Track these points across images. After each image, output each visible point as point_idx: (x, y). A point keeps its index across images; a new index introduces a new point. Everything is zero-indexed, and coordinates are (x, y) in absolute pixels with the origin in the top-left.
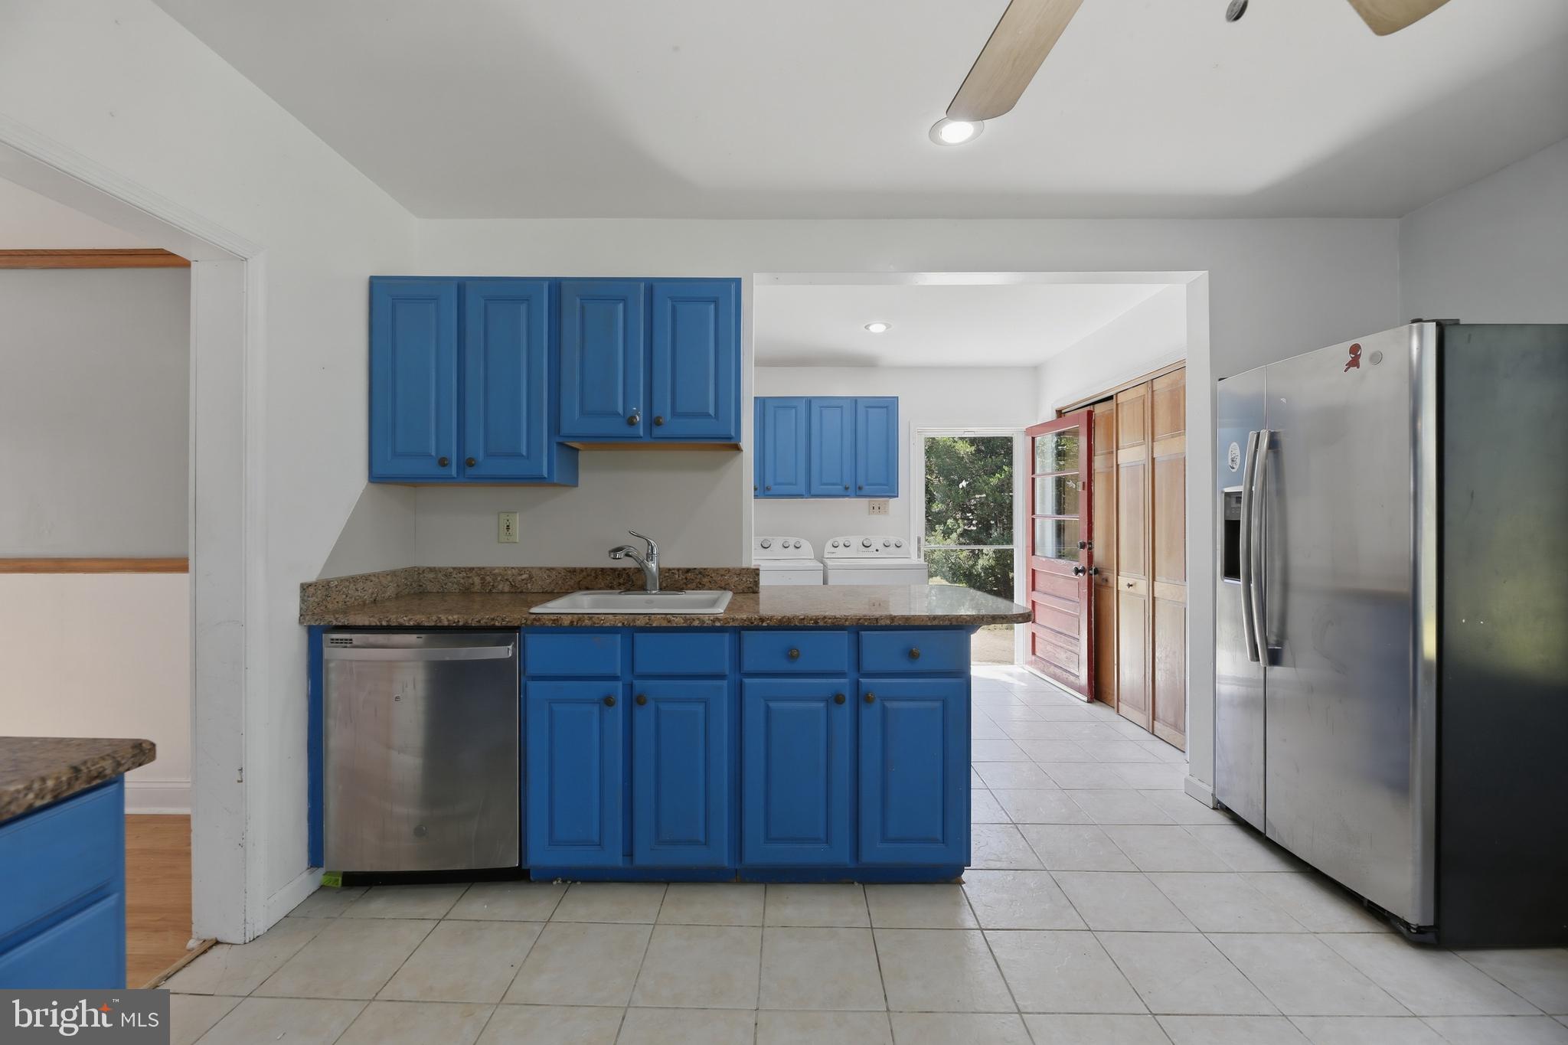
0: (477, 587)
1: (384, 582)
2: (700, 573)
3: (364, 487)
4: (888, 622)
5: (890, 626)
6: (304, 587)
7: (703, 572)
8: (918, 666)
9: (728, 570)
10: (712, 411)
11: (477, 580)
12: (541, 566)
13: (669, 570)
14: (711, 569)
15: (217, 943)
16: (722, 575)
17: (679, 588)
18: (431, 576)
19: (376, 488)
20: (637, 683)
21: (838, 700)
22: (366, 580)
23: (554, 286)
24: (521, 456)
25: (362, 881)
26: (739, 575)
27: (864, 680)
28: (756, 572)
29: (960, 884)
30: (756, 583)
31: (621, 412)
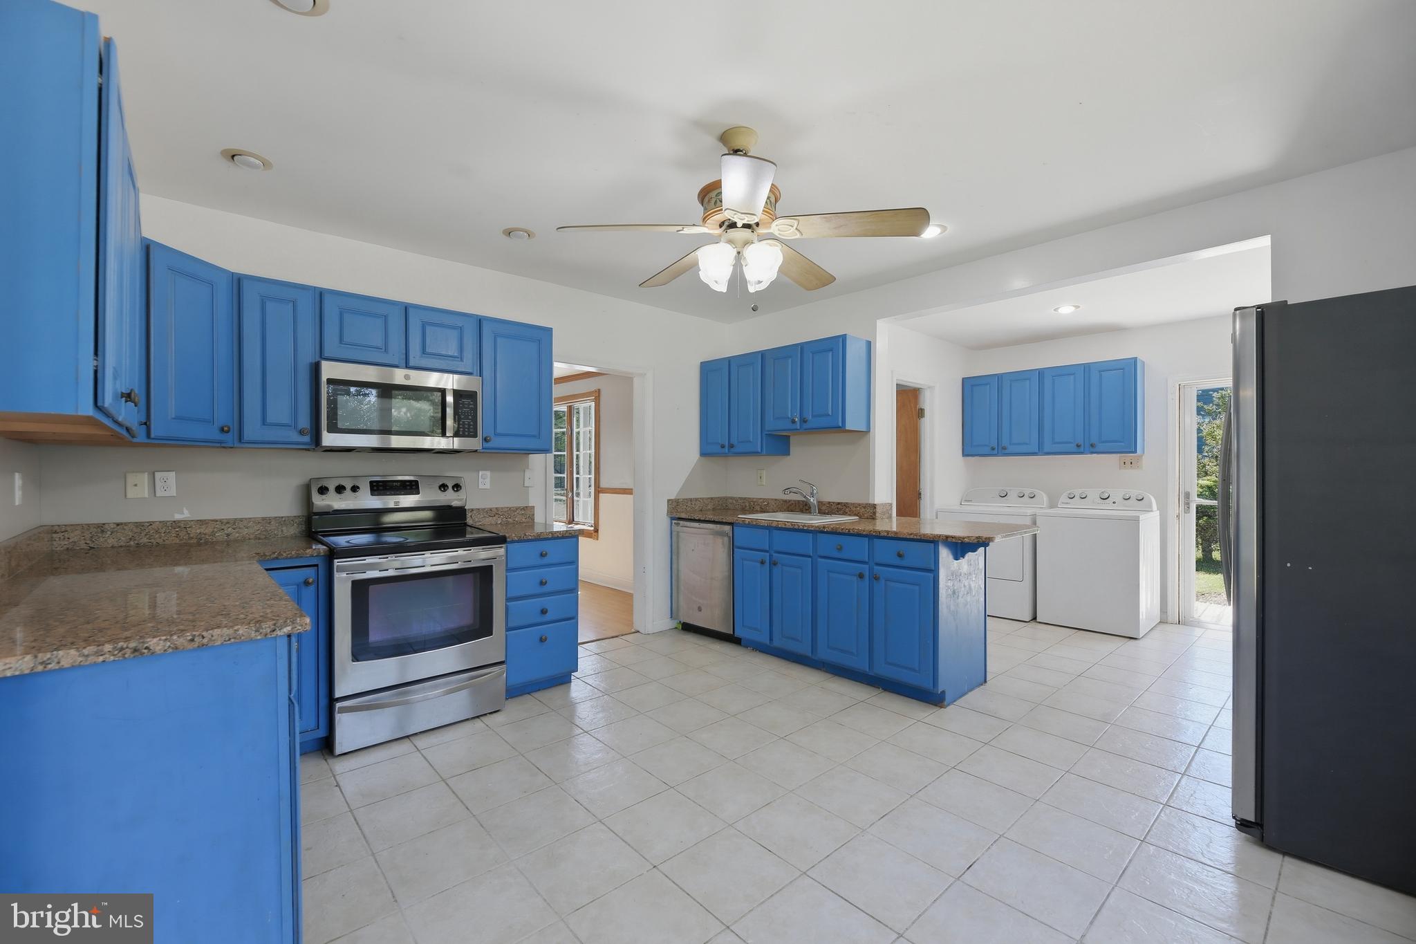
0: (747, 508)
1: (706, 502)
2: (844, 506)
3: (698, 458)
4: (886, 534)
5: (886, 537)
6: (669, 501)
7: (846, 505)
8: (904, 563)
9: (860, 504)
10: (830, 413)
11: (747, 503)
13: (829, 502)
14: (851, 503)
15: (638, 631)
16: (856, 507)
17: (830, 513)
18: (730, 501)
19: (703, 458)
20: (774, 554)
21: (861, 576)
22: (696, 499)
23: (763, 354)
24: (750, 442)
25: (688, 628)
26: (864, 507)
27: (876, 567)
28: (874, 506)
29: (941, 707)
30: (875, 513)
31: (790, 416)
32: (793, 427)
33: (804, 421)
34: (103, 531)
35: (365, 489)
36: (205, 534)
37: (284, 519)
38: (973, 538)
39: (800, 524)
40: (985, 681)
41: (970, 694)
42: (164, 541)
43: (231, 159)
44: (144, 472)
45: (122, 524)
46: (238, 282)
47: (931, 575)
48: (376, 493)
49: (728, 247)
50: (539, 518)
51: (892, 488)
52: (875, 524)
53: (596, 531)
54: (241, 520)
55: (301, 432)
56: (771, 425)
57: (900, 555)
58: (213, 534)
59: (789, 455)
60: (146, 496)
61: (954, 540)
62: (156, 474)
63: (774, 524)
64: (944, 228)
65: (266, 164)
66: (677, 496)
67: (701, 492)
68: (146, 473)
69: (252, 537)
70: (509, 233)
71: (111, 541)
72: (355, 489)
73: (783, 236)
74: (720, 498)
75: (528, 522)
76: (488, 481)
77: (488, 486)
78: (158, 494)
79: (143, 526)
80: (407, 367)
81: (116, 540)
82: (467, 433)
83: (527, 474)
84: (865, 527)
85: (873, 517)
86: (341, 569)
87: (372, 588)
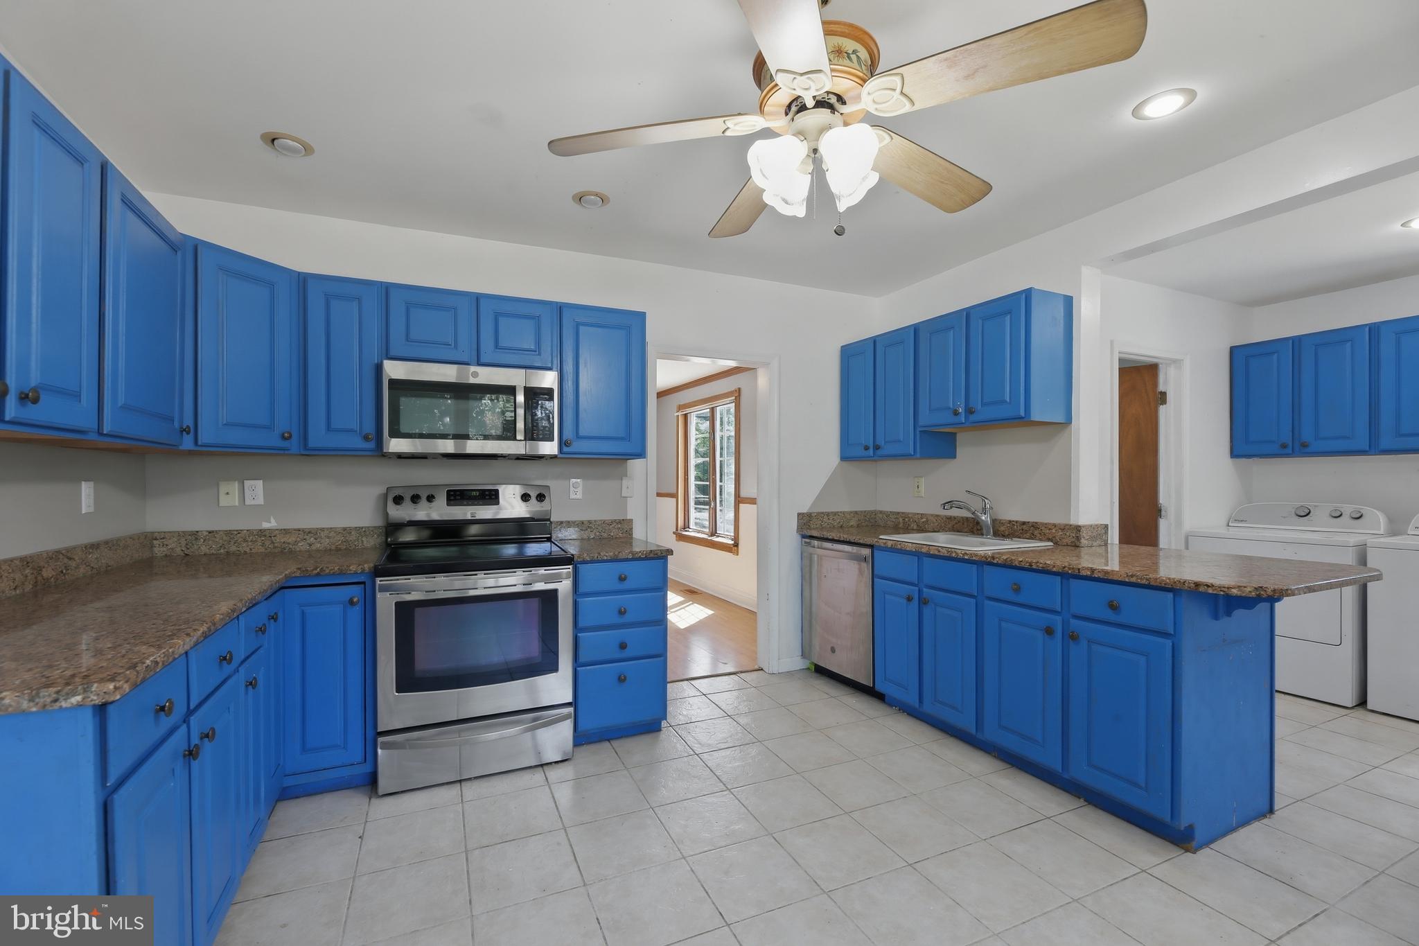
0: (901, 525)
1: (848, 517)
2: (1033, 526)
3: (837, 463)
4: (1089, 573)
5: (1090, 577)
6: (799, 514)
7: (1035, 526)
8: (1121, 619)
9: (1055, 525)
10: (1008, 400)
11: (901, 520)
12: (932, 513)
13: (1010, 521)
14: (1041, 523)
15: (762, 669)
16: (1050, 529)
17: (1011, 536)
18: (881, 516)
19: (845, 464)
20: (925, 590)
21: (1049, 631)
22: (835, 514)
23: (916, 329)
24: (900, 441)
25: (820, 671)
26: (1063, 530)
27: (1073, 621)
28: (1078, 529)
29: (1187, 850)
30: (1078, 538)
31: (951, 406)
32: (956, 419)
33: (970, 411)
34: (196, 539)
35: (441, 500)
36: (289, 544)
37: (364, 530)
38: (1249, 589)
39: (960, 551)
40: (1271, 811)
41: (1243, 832)
42: (251, 549)
43: (271, 143)
44: (235, 480)
45: (213, 532)
46: (303, 281)
47: (1168, 643)
48: (452, 502)
49: (795, 141)
50: (638, 533)
51: (1112, 503)
52: (1079, 556)
53: (736, 545)
54: (322, 529)
55: (366, 438)
56: (926, 419)
57: (1113, 607)
58: (296, 543)
59: (955, 458)
60: (237, 504)
61: (1210, 591)
62: (245, 481)
63: (924, 550)
64: (1192, 94)
65: (308, 150)
66: (810, 508)
67: (843, 504)
68: (237, 482)
69: (333, 547)
70: (580, 198)
71: (204, 549)
72: (430, 498)
73: (881, 111)
74: (872, 512)
75: (624, 538)
76: (580, 490)
77: (579, 496)
78: (248, 502)
79: (232, 534)
80: (480, 364)
81: (208, 547)
82: (541, 436)
83: (625, 482)
84: (1059, 560)
85: (1076, 545)
86: (384, 589)
87: (419, 612)
